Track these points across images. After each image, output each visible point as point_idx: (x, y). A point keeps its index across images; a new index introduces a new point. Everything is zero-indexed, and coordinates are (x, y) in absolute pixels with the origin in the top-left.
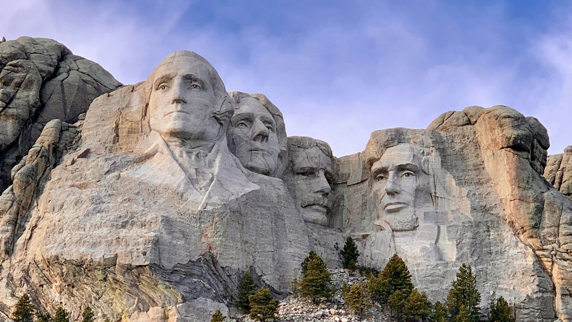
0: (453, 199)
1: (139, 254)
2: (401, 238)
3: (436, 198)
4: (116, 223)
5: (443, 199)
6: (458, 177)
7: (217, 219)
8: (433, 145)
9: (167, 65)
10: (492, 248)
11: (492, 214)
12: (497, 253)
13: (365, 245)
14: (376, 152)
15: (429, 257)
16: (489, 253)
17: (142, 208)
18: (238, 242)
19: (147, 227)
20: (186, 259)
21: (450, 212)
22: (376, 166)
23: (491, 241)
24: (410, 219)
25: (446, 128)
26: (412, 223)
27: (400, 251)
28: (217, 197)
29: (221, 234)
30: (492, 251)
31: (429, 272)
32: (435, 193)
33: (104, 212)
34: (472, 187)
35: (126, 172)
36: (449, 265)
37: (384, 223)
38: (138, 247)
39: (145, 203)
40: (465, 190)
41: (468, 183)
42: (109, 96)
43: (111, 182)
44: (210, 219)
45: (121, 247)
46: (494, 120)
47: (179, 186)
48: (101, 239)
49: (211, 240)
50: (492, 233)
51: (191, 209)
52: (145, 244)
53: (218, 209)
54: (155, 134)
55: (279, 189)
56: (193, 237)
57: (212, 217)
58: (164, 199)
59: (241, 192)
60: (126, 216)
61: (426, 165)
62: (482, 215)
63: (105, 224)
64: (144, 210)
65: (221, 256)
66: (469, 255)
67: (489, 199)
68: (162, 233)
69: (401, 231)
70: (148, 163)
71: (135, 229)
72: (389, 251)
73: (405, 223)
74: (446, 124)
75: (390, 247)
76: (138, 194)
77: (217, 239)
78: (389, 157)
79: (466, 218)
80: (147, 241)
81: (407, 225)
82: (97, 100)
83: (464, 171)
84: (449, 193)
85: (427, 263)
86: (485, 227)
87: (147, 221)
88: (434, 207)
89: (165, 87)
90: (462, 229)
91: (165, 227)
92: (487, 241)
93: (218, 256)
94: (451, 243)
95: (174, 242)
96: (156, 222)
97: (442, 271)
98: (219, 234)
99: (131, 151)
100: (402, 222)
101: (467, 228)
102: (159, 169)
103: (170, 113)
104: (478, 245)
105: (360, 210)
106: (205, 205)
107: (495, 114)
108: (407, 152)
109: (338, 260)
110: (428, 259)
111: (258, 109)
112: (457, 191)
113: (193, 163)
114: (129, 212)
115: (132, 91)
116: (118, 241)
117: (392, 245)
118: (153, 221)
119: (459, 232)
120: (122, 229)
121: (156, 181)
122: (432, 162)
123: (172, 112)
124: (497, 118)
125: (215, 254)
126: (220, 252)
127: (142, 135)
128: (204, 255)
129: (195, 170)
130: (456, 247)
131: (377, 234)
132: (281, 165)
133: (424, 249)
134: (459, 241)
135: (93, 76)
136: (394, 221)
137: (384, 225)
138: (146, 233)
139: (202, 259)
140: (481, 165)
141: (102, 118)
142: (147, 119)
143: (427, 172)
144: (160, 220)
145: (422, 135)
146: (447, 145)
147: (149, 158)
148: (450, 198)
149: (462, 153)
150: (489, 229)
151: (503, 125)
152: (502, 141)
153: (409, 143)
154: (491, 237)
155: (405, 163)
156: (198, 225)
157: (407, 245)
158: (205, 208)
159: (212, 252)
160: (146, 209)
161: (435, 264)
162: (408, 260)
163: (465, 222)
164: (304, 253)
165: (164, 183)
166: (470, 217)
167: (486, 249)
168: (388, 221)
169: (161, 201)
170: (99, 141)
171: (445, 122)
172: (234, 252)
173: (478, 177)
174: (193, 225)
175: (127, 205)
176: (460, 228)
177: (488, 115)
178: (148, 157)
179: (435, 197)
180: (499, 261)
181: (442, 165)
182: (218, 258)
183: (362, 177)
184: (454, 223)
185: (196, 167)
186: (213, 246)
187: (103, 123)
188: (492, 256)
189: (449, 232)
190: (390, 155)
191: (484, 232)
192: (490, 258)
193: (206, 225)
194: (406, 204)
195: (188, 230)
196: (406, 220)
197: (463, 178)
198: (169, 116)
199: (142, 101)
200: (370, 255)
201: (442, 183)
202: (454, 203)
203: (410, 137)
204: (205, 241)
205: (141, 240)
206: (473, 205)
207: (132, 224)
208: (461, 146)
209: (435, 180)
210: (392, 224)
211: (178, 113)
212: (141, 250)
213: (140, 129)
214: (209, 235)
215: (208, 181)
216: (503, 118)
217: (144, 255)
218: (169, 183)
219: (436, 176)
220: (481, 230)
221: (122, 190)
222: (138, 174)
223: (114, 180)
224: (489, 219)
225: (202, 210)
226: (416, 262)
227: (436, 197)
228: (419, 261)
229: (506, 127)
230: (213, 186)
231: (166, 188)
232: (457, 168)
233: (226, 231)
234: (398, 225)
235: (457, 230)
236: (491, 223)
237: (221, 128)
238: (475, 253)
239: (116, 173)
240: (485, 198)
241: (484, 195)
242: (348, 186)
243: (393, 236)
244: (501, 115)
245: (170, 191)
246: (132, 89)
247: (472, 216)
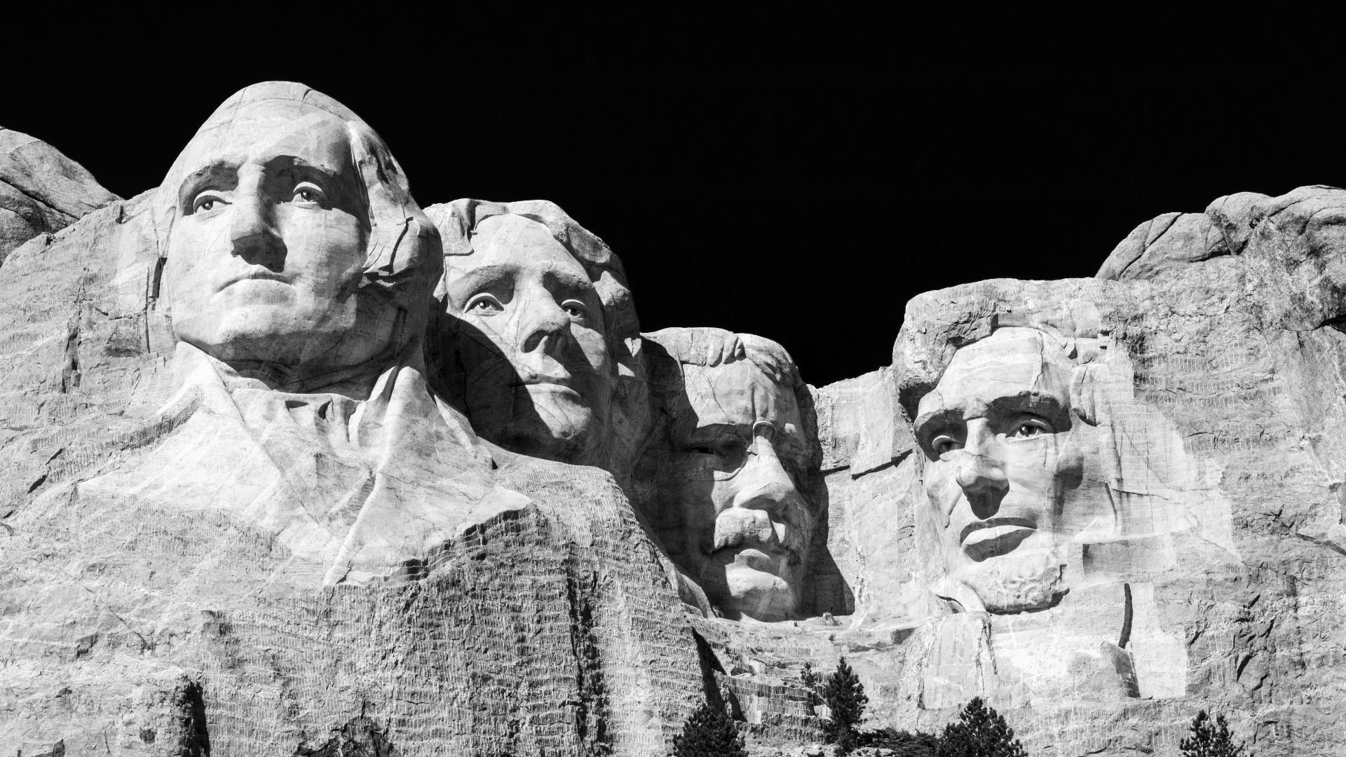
0: (1176, 496)
1: (133, 738)
2: (1012, 634)
3: (1125, 499)
4: (59, 644)
5: (1146, 499)
6: (1192, 424)
7: (385, 611)
8: (1106, 328)
9: (214, 131)
10: (1306, 647)
11: (1305, 538)
12: (1322, 661)
13: (902, 662)
14: (924, 363)
15: (1099, 689)
16: (1295, 664)
17: (144, 591)
18: (459, 679)
19: (159, 650)
20: (285, 744)
21: (1168, 539)
22: (928, 407)
23: (1301, 623)
24: (1040, 571)
25: (1151, 270)
26: (1046, 584)
27: (1008, 677)
28: (383, 542)
29: (400, 659)
30: (1306, 657)
31: (1100, 739)
32: (1120, 481)
33: (23, 613)
34: (1237, 454)
35: (99, 479)
36: (1166, 710)
37: (961, 588)
38: (127, 717)
39: (153, 573)
40: (1214, 467)
41: (1224, 441)
42: (49, 241)
43: (50, 515)
44: (362, 611)
45: (75, 719)
46: (1294, 234)
47: (261, 513)
48: (12, 697)
49: (367, 680)
50: (1302, 600)
51: (300, 584)
52: (150, 706)
53: (386, 579)
54: (188, 355)
55: (598, 503)
56: (309, 674)
57: (367, 606)
58: (216, 560)
59: (464, 520)
60: (92, 620)
61: (1085, 395)
62: (1270, 542)
63: (26, 650)
64: (147, 599)
65: (404, 729)
66: (1231, 674)
67: (1294, 488)
68: (204, 667)
69: (1016, 610)
70: (169, 446)
71: (121, 656)
72: (977, 677)
73: (1024, 583)
74: (1152, 255)
75: (978, 663)
76: (132, 547)
77: (388, 674)
78: (966, 375)
79: (1218, 556)
80: (158, 695)
81: (1030, 590)
82: (16, 257)
83: (1210, 403)
84: (1163, 480)
85: (1091, 707)
86: (1280, 582)
87: (158, 632)
88: (1119, 528)
89: (211, 204)
90: (1205, 592)
91: (215, 648)
92: (1287, 625)
93: (393, 729)
94: (1170, 638)
95: (247, 693)
96: (187, 633)
97: (1144, 731)
98: (391, 659)
99: (117, 410)
100: (1014, 582)
101: (1220, 589)
102: (200, 463)
103: (229, 284)
104: (1259, 642)
105: (893, 551)
106: (346, 569)
107: (1297, 214)
108: (1020, 356)
109: (804, 716)
110: (1096, 695)
111: (538, 250)
112: (1189, 470)
113: (309, 438)
114: (102, 606)
115: (119, 221)
116: (65, 703)
117: (985, 657)
118: (177, 631)
119: (1195, 602)
120: (78, 663)
121: (190, 502)
122: (1106, 383)
123: (235, 281)
124: (1304, 227)
125: (383, 726)
126: (398, 716)
127: (149, 358)
128: (345, 730)
129: (312, 460)
130: (1185, 651)
131: (939, 625)
132: (626, 423)
133: (1081, 663)
134: (1195, 630)
135: (20, 183)
136: (991, 581)
137: (959, 594)
138: (156, 669)
139: (342, 740)
140: (1266, 381)
141: (29, 314)
142: (162, 304)
143: (1089, 414)
144: (200, 626)
145: (1071, 297)
146: (1151, 322)
147: (170, 430)
148: (1168, 493)
149: (1202, 347)
150: (1293, 584)
151: (1321, 248)
152: (1322, 301)
153: (1027, 325)
154: (1301, 612)
155: (1015, 393)
156: (324, 634)
157: (1031, 654)
158: (344, 579)
159: (373, 716)
160: (157, 593)
161: (1120, 711)
162: (1032, 703)
163: (1215, 569)
164: (683, 703)
165: (214, 507)
166: (1233, 551)
167: (1286, 652)
168: (971, 581)
169: (208, 563)
170: (21, 387)
171: (1148, 251)
172: (445, 714)
173: (1258, 421)
174: (306, 634)
175: (96, 584)
176: (1197, 587)
177: (1277, 219)
178: (168, 426)
179: (1121, 493)
180: (1330, 687)
181: (1137, 391)
182: (392, 737)
183: (894, 445)
184: (1180, 575)
185: (317, 450)
186: (377, 700)
187: (31, 328)
188: (1308, 674)
189: (1162, 603)
190: (969, 371)
191: (1280, 595)
192: (1299, 680)
193: (348, 634)
194: (1029, 522)
195: (290, 653)
196: (1027, 575)
197: (1206, 427)
198: (229, 294)
199: (146, 250)
200: (916, 695)
201: (1140, 448)
202: (1181, 509)
203: (1031, 305)
204: (346, 684)
205: (137, 694)
206: (1240, 513)
207: (114, 644)
208: (1200, 327)
209: (1118, 440)
210: (984, 590)
211: (255, 281)
212: (139, 725)
213: (144, 339)
214: (361, 664)
215: (354, 491)
216: (1320, 227)
217: (146, 740)
218: (228, 506)
219: (1118, 428)
220: (1269, 591)
221: (82, 539)
222: (133, 485)
223: (58, 507)
224: (1292, 554)
225: (334, 584)
226: (1056, 707)
227: (1124, 495)
228: (1066, 704)
229: (1331, 256)
230: (374, 504)
231: (222, 521)
232: (1188, 396)
233: (415, 649)
234: (1004, 591)
235: (1187, 597)
236: (1300, 567)
237: (401, 320)
238: (1250, 666)
239: (64, 486)
240: (1281, 486)
241: (1277, 478)
242: (855, 477)
243: (988, 628)
244: (1315, 216)
245: (232, 531)
246: (118, 215)
247: (1239, 548)
